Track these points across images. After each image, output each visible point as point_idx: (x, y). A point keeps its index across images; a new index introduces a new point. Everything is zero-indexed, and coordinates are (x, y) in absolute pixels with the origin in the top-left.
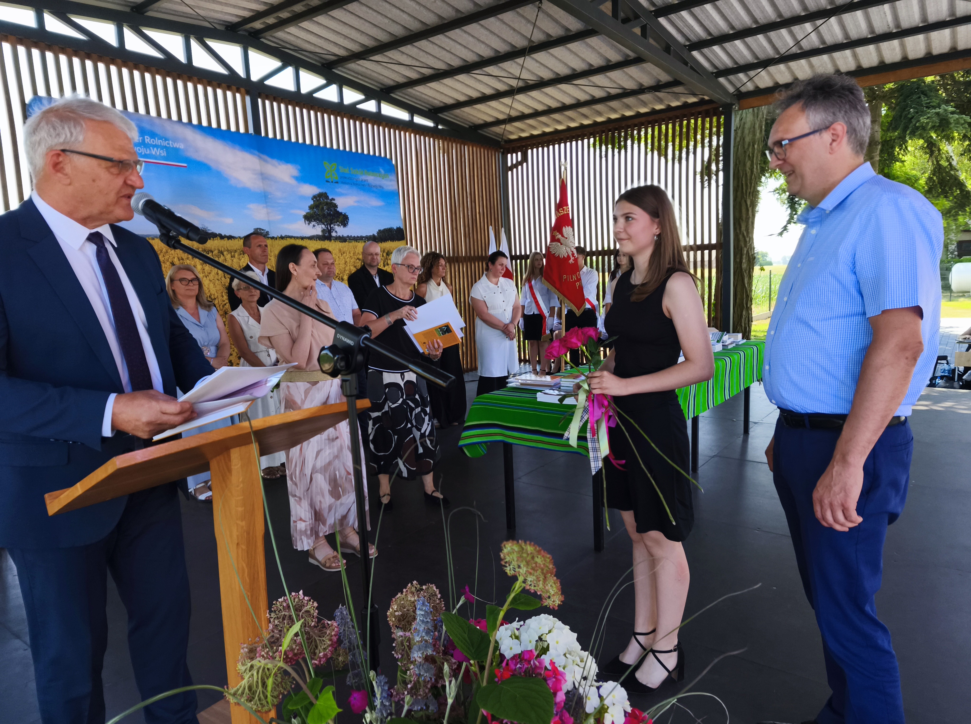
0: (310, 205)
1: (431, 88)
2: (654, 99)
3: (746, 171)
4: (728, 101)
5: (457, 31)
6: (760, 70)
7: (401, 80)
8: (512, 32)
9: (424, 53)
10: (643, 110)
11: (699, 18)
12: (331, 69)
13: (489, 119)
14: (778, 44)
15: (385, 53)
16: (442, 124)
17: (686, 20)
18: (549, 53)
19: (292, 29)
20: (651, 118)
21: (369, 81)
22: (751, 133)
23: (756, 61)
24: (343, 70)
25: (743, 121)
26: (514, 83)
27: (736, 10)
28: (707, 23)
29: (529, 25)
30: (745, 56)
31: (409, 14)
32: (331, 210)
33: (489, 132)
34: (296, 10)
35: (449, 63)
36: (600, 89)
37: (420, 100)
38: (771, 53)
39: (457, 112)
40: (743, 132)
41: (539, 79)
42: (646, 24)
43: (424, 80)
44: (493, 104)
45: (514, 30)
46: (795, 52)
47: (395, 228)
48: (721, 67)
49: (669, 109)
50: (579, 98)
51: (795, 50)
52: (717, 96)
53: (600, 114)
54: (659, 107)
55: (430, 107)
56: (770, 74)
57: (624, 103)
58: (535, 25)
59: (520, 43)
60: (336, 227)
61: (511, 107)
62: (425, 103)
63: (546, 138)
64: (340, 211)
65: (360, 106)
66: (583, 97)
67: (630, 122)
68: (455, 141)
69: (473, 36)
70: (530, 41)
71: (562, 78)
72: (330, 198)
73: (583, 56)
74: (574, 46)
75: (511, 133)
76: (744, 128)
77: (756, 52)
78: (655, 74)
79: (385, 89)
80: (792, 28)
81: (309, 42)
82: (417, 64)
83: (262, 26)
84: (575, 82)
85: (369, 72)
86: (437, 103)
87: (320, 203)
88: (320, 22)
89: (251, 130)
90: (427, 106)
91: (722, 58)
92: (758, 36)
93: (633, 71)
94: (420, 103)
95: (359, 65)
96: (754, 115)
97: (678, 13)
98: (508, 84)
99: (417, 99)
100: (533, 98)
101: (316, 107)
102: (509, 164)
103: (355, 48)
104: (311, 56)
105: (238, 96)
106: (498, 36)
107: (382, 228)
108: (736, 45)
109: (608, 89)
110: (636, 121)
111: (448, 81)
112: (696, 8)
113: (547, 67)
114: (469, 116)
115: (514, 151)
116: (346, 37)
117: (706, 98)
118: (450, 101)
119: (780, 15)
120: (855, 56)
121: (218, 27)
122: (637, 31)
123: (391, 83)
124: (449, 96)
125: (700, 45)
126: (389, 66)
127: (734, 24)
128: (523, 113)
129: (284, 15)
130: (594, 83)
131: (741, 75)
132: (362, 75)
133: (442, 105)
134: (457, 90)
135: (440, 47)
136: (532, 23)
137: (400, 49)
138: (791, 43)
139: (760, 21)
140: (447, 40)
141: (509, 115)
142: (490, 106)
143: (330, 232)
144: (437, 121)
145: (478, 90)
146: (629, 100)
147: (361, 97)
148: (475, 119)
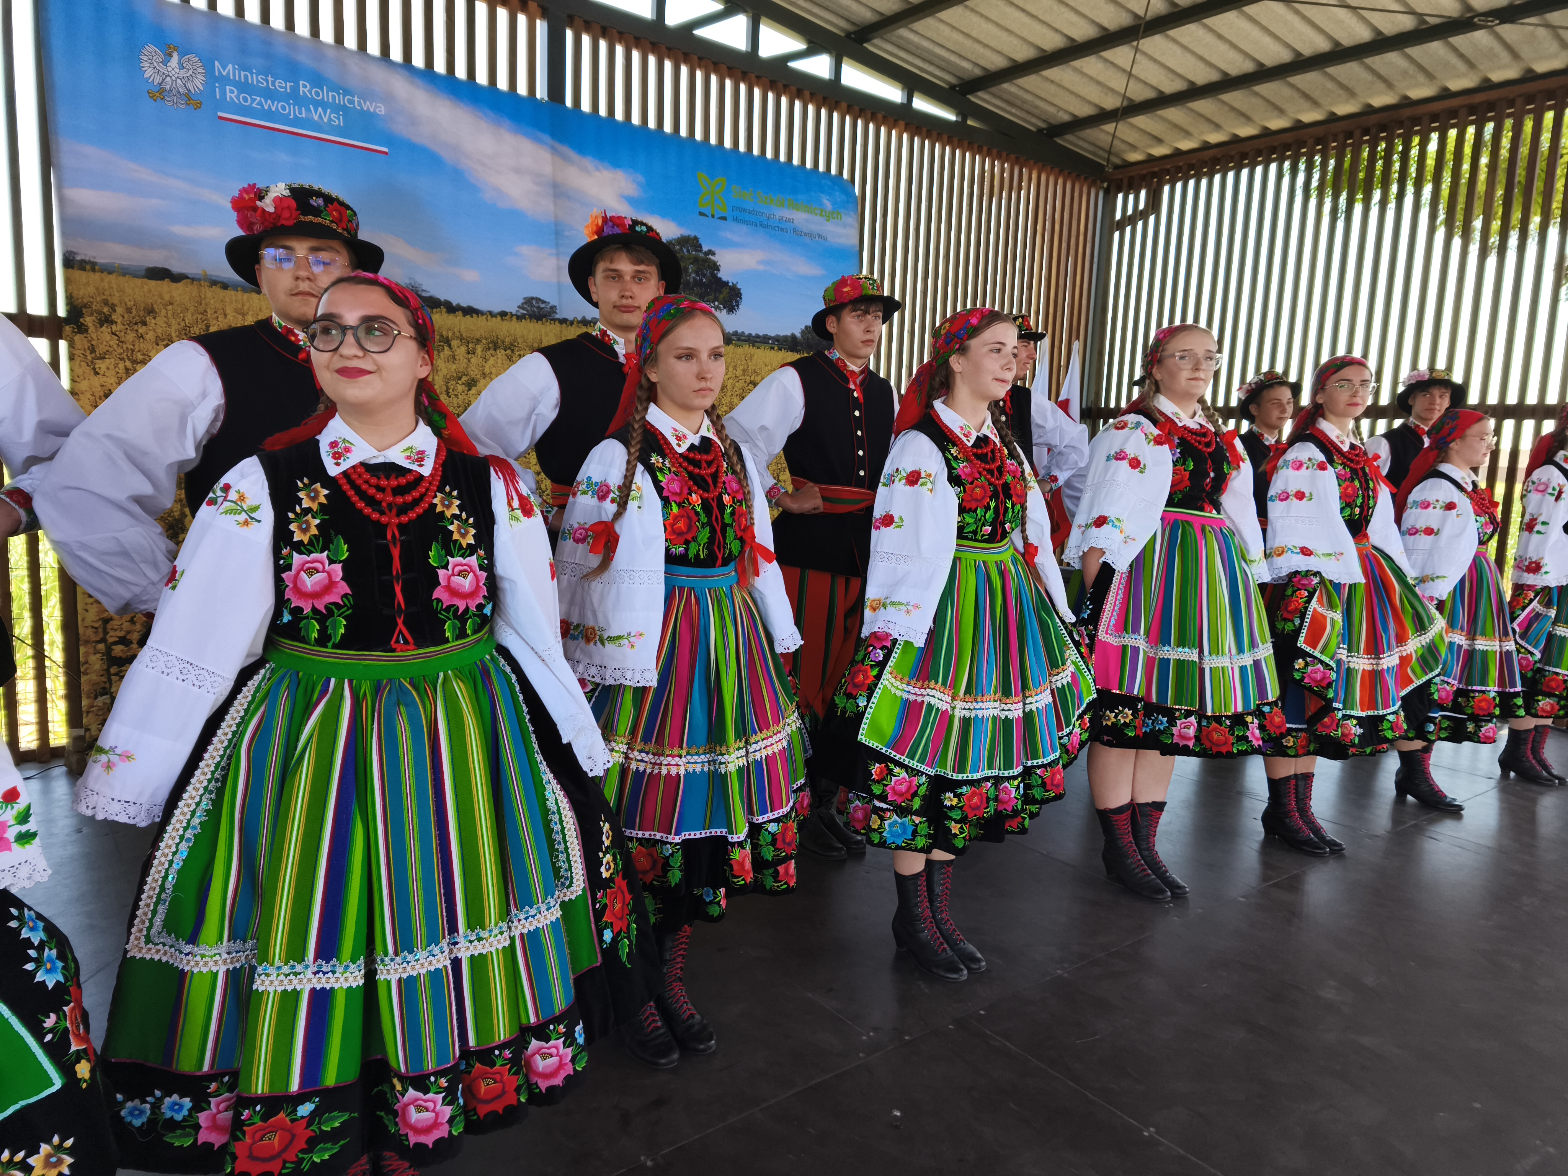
1: (950, 24)
2: (1495, 46)
10: (1460, 83)
13: (1081, 110)
20: (1477, 102)
21: (822, 13)
33: (1079, 142)
37: (931, 63)
39: (1012, 89)
43: (935, 3)
49: (1530, 78)
50: (1301, 46)
53: (1345, 91)
54: (1502, 73)
55: (953, 80)
57: (1414, 61)
61: (1131, 75)
62: (940, 68)
64: (724, 279)
65: (796, 65)
66: (1310, 44)
67: (1420, 113)
68: (1000, 157)
75: (1130, 147)
79: (854, 33)
86: (966, 68)
89: (541, 92)
90: (948, 77)
94: (930, 68)
98: (1130, 11)
99: (923, 59)
100: (1184, 47)
101: (695, 58)
102: (1118, 216)
105: (521, 18)
109: (1380, 18)
110: (1438, 109)
114: (1039, 101)
118: (994, 62)
124: (992, 48)
128: (1158, 90)
134: (1008, 30)
141: (1125, 96)
142: (1084, 74)
144: (963, 109)
145: (1057, 29)
146: (1430, 53)
147: (799, 45)
148: (1052, 110)
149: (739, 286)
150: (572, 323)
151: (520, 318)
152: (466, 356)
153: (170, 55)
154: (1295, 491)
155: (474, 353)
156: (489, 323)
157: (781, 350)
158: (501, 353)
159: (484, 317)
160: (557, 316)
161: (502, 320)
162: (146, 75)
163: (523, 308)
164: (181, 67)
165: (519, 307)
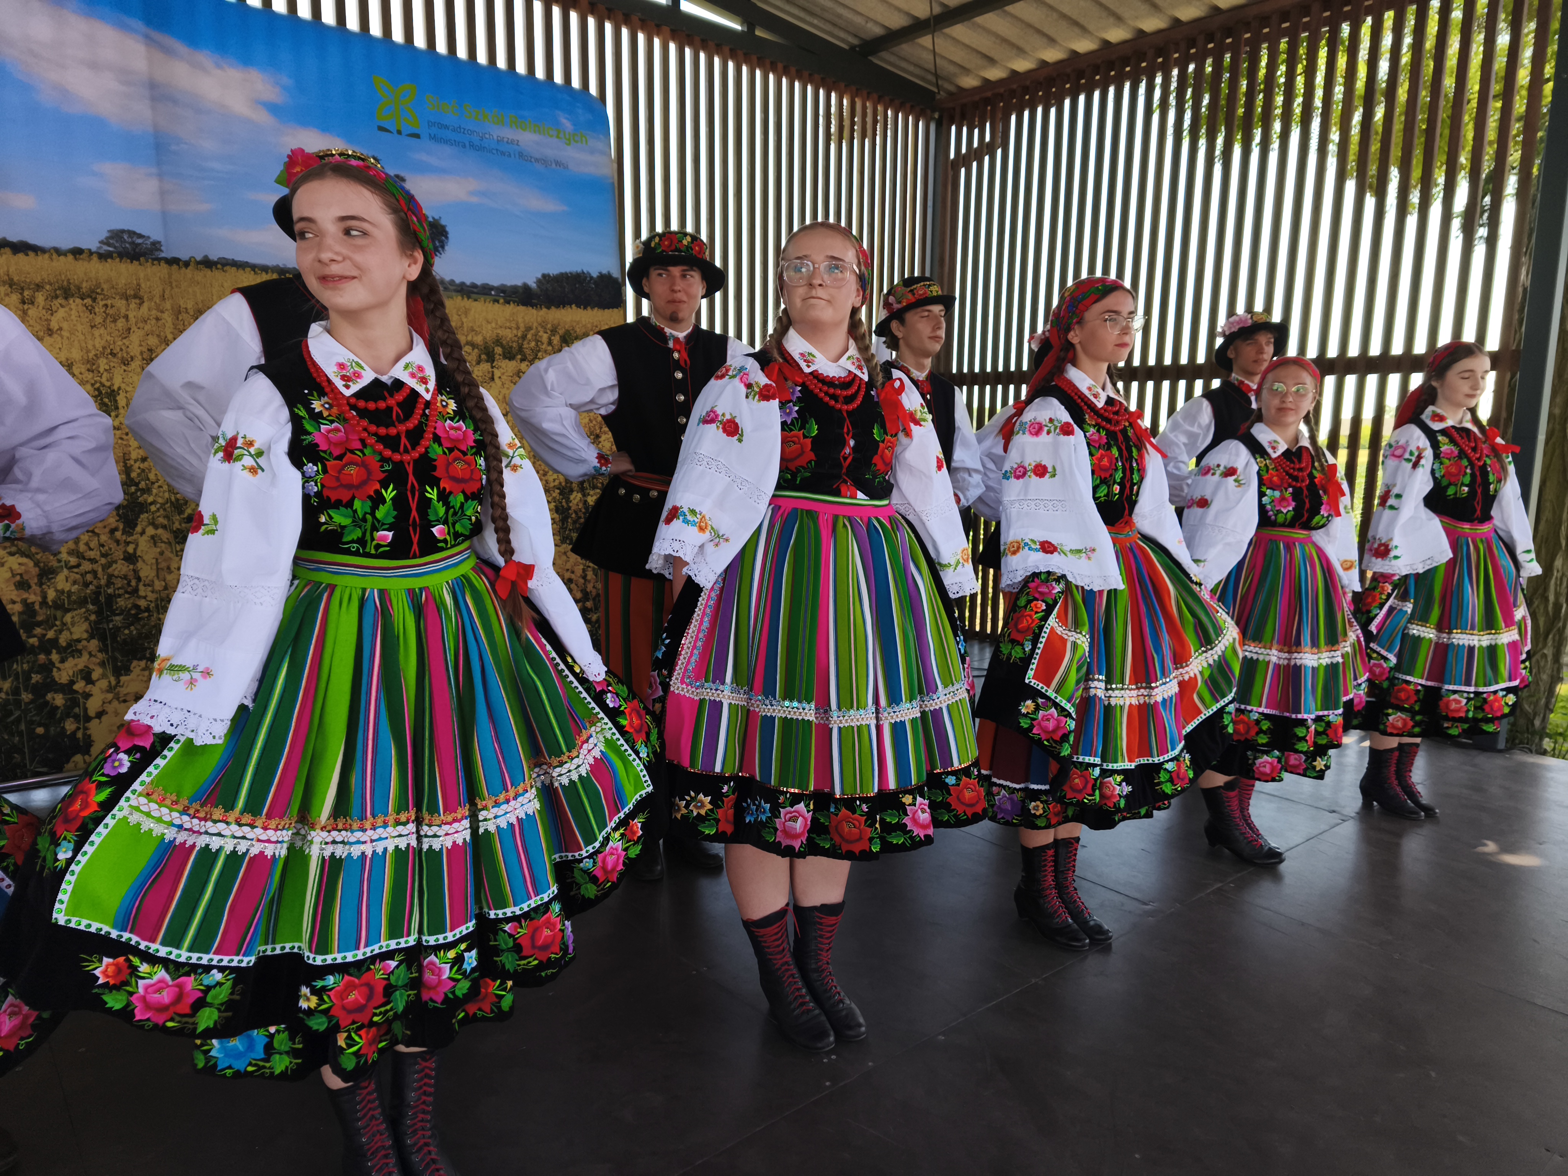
33: (900, 63)
47: (595, 275)
75: (961, 69)
102: (954, 151)
115: (965, 115)
144: (751, 21)
148: (859, 20)
149: (443, 222)
150: (187, 264)
151: (103, 257)
152: (21, 306)
154: (1034, 464)
155: (32, 303)
156: (55, 264)
157: (509, 303)
158: (76, 304)
159: (47, 256)
160: (163, 255)
161: (76, 259)
163: (109, 245)
165: (101, 242)
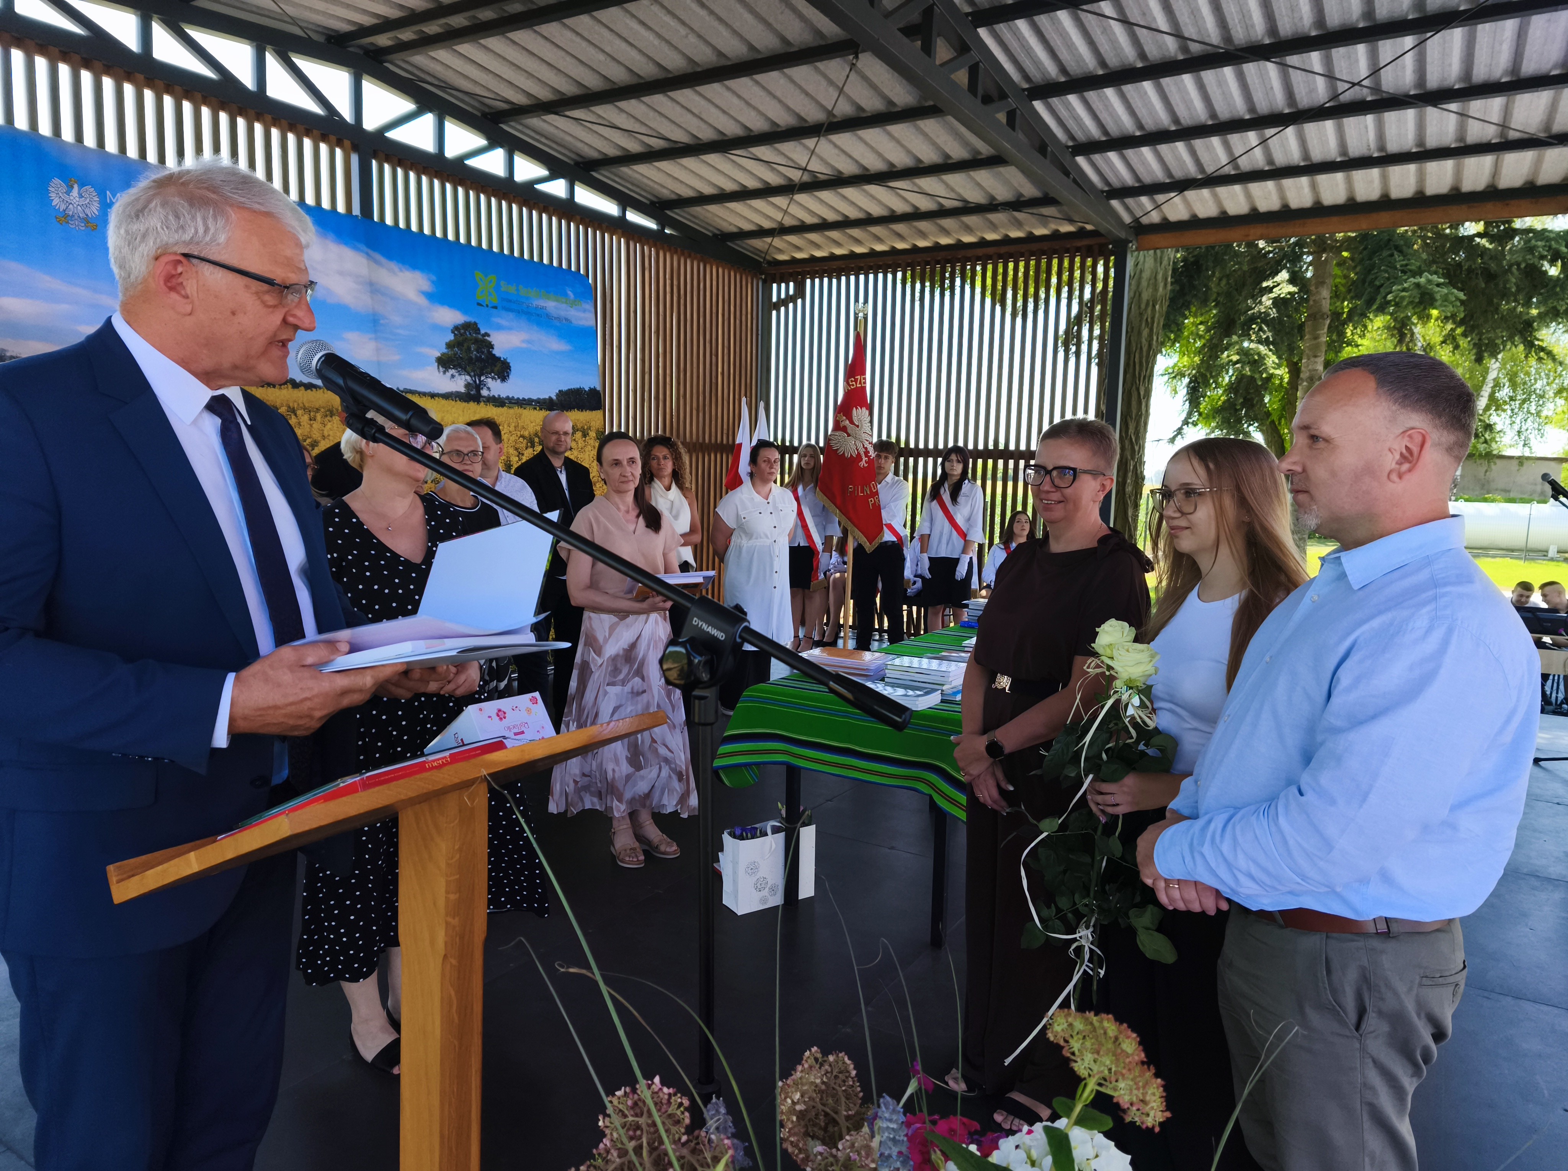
0: (448, 341)
1: (659, 169)
2: (1009, 221)
3: (1141, 343)
4: (1123, 235)
5: (716, 86)
6: (1173, 194)
7: (612, 152)
8: (803, 96)
9: (656, 114)
10: (991, 236)
11: (1094, 106)
12: (497, 124)
13: (747, 227)
14: (1205, 158)
15: (593, 108)
16: (672, 227)
17: (1074, 109)
18: (857, 135)
19: (442, 54)
20: (1003, 250)
21: (559, 149)
22: (1151, 286)
23: (1168, 181)
24: (520, 127)
25: (1139, 267)
26: (796, 176)
27: (1150, 102)
28: (1104, 116)
29: (831, 89)
30: (1154, 172)
31: (640, 51)
32: (483, 353)
33: (744, 245)
34: (452, 23)
35: (695, 133)
36: (928, 197)
37: (638, 187)
38: (1192, 170)
39: (698, 210)
40: (1139, 284)
41: (836, 173)
42: (1015, 110)
43: (650, 156)
44: (758, 203)
45: (807, 94)
46: (1227, 173)
47: (587, 389)
48: (1116, 183)
49: (1031, 238)
50: (895, 208)
51: (1229, 170)
52: (1106, 226)
53: (923, 235)
54: (1015, 234)
55: (655, 199)
56: (1186, 202)
57: (963, 223)
58: (841, 91)
59: (814, 115)
60: (489, 380)
61: (786, 212)
62: (645, 191)
63: (835, 264)
64: (498, 355)
65: (541, 187)
66: (900, 207)
67: (970, 253)
68: (690, 256)
69: (739, 97)
70: (830, 113)
71: (872, 175)
72: (483, 332)
73: (910, 146)
74: (898, 129)
75: (780, 251)
76: (1140, 278)
77: (1171, 167)
78: (1016, 185)
79: (582, 163)
80: (1229, 136)
81: (466, 77)
82: (643, 130)
83: (389, 43)
84: (891, 184)
85: (561, 135)
86: (666, 194)
87: (466, 340)
88: (490, 46)
89: (356, 210)
90: (649, 196)
91: (1118, 171)
92: (1178, 144)
93: (983, 176)
94: (638, 190)
95: (545, 121)
96: (1155, 260)
97: (1063, 97)
98: (785, 176)
99: (633, 184)
100: (821, 201)
101: (469, 182)
102: (774, 299)
103: (544, 95)
104: (467, 99)
105: (338, 152)
106: (780, 101)
107: (565, 388)
108: (1142, 154)
109: (940, 200)
110: (980, 252)
111: (689, 162)
112: (1091, 92)
113: (850, 157)
114: (717, 219)
115: (783, 278)
116: (530, 75)
117: (1089, 227)
118: (687, 193)
119: (1213, 115)
120: (1314, 187)
121: (315, 37)
122: (1002, 117)
123: (595, 155)
124: (687, 185)
125: (1090, 148)
126: (595, 127)
127: (1143, 122)
128: (803, 222)
129: (432, 28)
130: (919, 187)
131: (1144, 199)
132: (547, 138)
133: (673, 197)
134: (701, 177)
135: (683, 106)
136: (837, 86)
137: (618, 104)
138: (1224, 159)
139: (1182, 121)
140: (697, 98)
141: (780, 223)
142: (751, 207)
143: (478, 388)
144: (663, 221)
145: (735, 180)
146: (971, 220)
147: (543, 172)
148: (725, 224)
149: (508, 361)
153: (72, 187)
156: (326, 396)
162: (54, 203)
164: (81, 196)
